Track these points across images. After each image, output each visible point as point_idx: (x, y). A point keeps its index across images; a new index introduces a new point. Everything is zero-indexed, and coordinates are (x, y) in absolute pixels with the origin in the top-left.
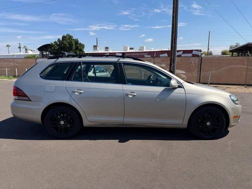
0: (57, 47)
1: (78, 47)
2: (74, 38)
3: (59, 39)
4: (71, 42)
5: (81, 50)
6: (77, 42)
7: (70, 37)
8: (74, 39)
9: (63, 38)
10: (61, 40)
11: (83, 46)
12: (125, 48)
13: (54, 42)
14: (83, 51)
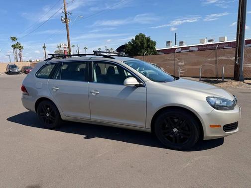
0: (130, 47)
1: (149, 45)
2: (147, 36)
3: (133, 40)
4: (143, 41)
5: (153, 48)
6: (148, 40)
7: (143, 36)
8: (145, 38)
9: (136, 38)
10: (134, 39)
11: (154, 43)
12: (202, 41)
13: (129, 43)
14: (155, 49)
